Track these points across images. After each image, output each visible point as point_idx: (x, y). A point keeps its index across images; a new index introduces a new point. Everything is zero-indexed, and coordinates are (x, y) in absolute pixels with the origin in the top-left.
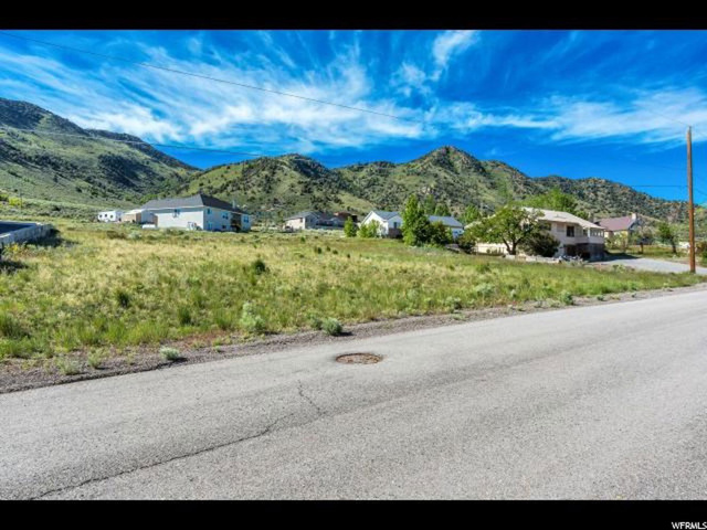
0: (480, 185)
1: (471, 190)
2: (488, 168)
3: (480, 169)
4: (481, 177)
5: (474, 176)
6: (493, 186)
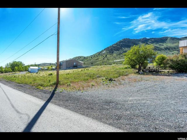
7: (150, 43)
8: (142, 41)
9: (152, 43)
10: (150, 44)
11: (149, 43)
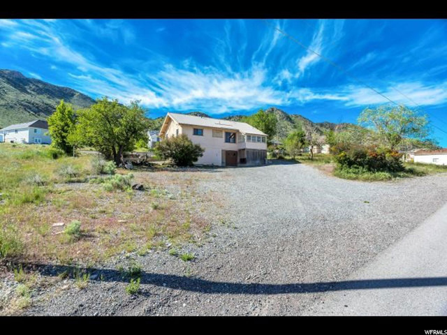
0: (288, 127)
1: (283, 129)
2: (293, 118)
3: (289, 119)
4: (289, 123)
5: (286, 122)
6: (295, 127)
7: (33, 90)
8: (8, 79)
9: (38, 94)
10: (33, 93)
11: (29, 91)
